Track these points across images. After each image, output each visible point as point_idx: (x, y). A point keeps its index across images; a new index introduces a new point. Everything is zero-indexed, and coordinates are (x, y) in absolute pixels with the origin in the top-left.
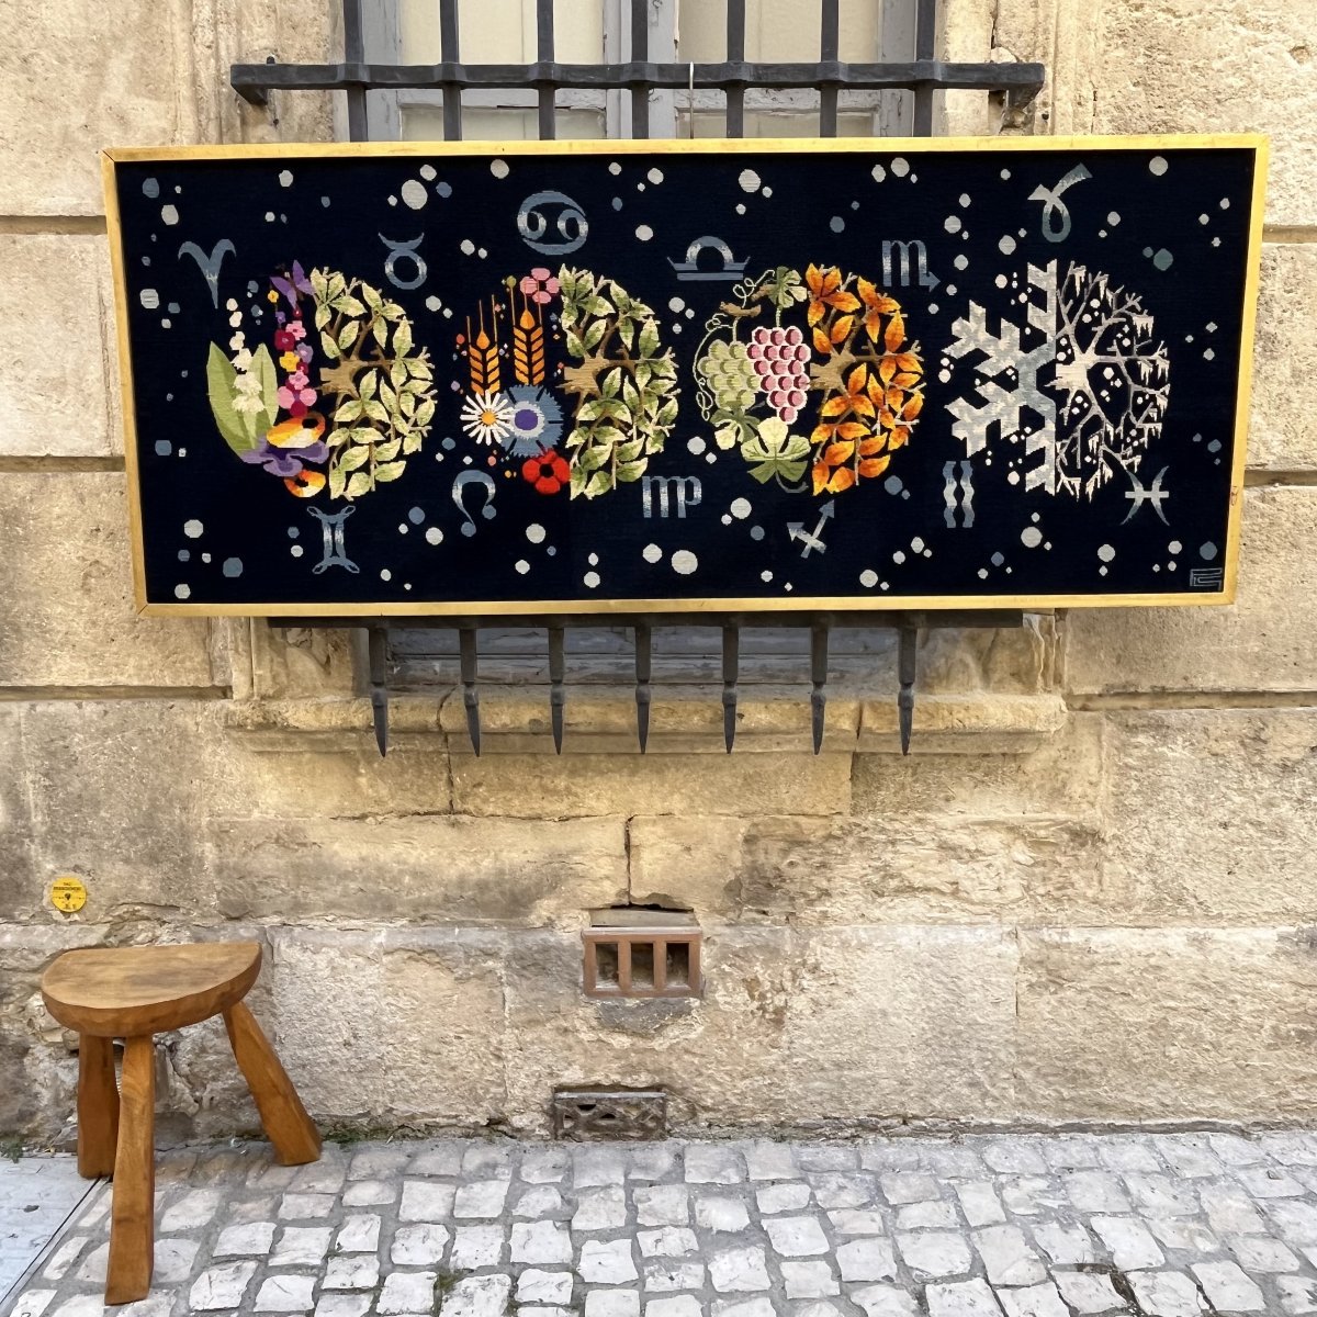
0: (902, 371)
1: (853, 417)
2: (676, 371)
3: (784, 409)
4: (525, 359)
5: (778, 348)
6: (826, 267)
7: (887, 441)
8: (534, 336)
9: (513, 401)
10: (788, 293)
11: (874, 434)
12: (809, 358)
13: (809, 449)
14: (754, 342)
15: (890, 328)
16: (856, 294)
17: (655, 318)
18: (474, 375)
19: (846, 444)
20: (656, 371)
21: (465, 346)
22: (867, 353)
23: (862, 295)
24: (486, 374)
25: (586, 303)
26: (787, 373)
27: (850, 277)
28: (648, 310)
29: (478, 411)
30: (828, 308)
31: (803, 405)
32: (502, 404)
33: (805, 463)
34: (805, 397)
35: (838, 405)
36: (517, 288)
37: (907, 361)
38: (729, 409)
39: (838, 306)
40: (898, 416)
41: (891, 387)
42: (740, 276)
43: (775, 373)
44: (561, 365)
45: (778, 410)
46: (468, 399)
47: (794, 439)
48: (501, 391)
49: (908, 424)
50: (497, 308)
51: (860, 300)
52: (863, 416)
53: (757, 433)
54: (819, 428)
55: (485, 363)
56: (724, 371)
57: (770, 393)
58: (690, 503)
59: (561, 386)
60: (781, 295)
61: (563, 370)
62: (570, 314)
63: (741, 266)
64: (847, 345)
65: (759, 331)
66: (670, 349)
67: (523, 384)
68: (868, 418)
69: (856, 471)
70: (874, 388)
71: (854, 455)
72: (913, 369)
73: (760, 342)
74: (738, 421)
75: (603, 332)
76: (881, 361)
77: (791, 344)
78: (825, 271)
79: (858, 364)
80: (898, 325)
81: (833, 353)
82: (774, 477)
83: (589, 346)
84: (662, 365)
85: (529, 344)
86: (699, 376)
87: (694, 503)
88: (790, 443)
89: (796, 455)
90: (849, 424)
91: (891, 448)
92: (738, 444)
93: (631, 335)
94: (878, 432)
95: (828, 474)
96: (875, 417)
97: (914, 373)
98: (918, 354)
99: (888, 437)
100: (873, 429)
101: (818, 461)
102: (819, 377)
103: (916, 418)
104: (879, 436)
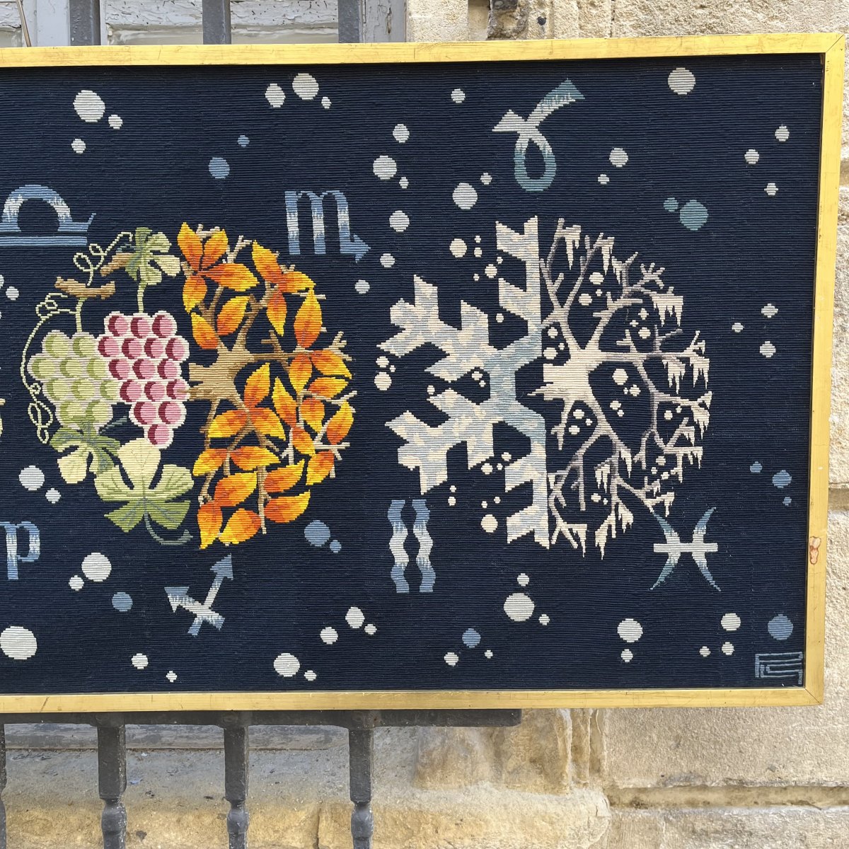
0: (321, 375)
1: (252, 439)
3: (155, 427)
5: (143, 342)
6: (206, 228)
7: (305, 472)
10: (153, 263)
11: (284, 462)
12: (186, 355)
13: (191, 484)
14: (108, 333)
15: (301, 314)
16: (251, 266)
19: (244, 477)
22: (270, 349)
23: (259, 268)
26: (156, 377)
27: (241, 244)
30: (212, 285)
31: (180, 422)
33: (187, 504)
34: (184, 411)
35: (231, 423)
37: (327, 360)
38: (76, 427)
39: (224, 282)
40: (319, 437)
41: (305, 397)
42: (82, 241)
43: (140, 377)
45: (146, 428)
47: (169, 469)
49: (334, 448)
51: (257, 274)
52: (268, 437)
53: (117, 461)
54: (205, 455)
56: (66, 374)
57: (134, 405)
58: (25, 559)
60: (143, 267)
63: (83, 227)
64: (241, 337)
65: (115, 318)
68: (275, 440)
69: (262, 515)
70: (282, 398)
71: (256, 491)
72: (337, 372)
73: (116, 334)
74: (89, 443)
76: (290, 360)
77: (161, 336)
78: (204, 234)
79: (258, 365)
80: (312, 309)
81: (222, 349)
82: (143, 521)
86: (31, 380)
87: (29, 559)
88: (165, 476)
89: (173, 493)
90: (247, 449)
91: (310, 481)
92: (91, 477)
94: (291, 460)
95: (220, 518)
96: (285, 440)
97: (338, 377)
98: (343, 350)
99: (306, 466)
100: (283, 455)
101: (205, 501)
102: (202, 382)
103: (344, 440)
104: (292, 466)
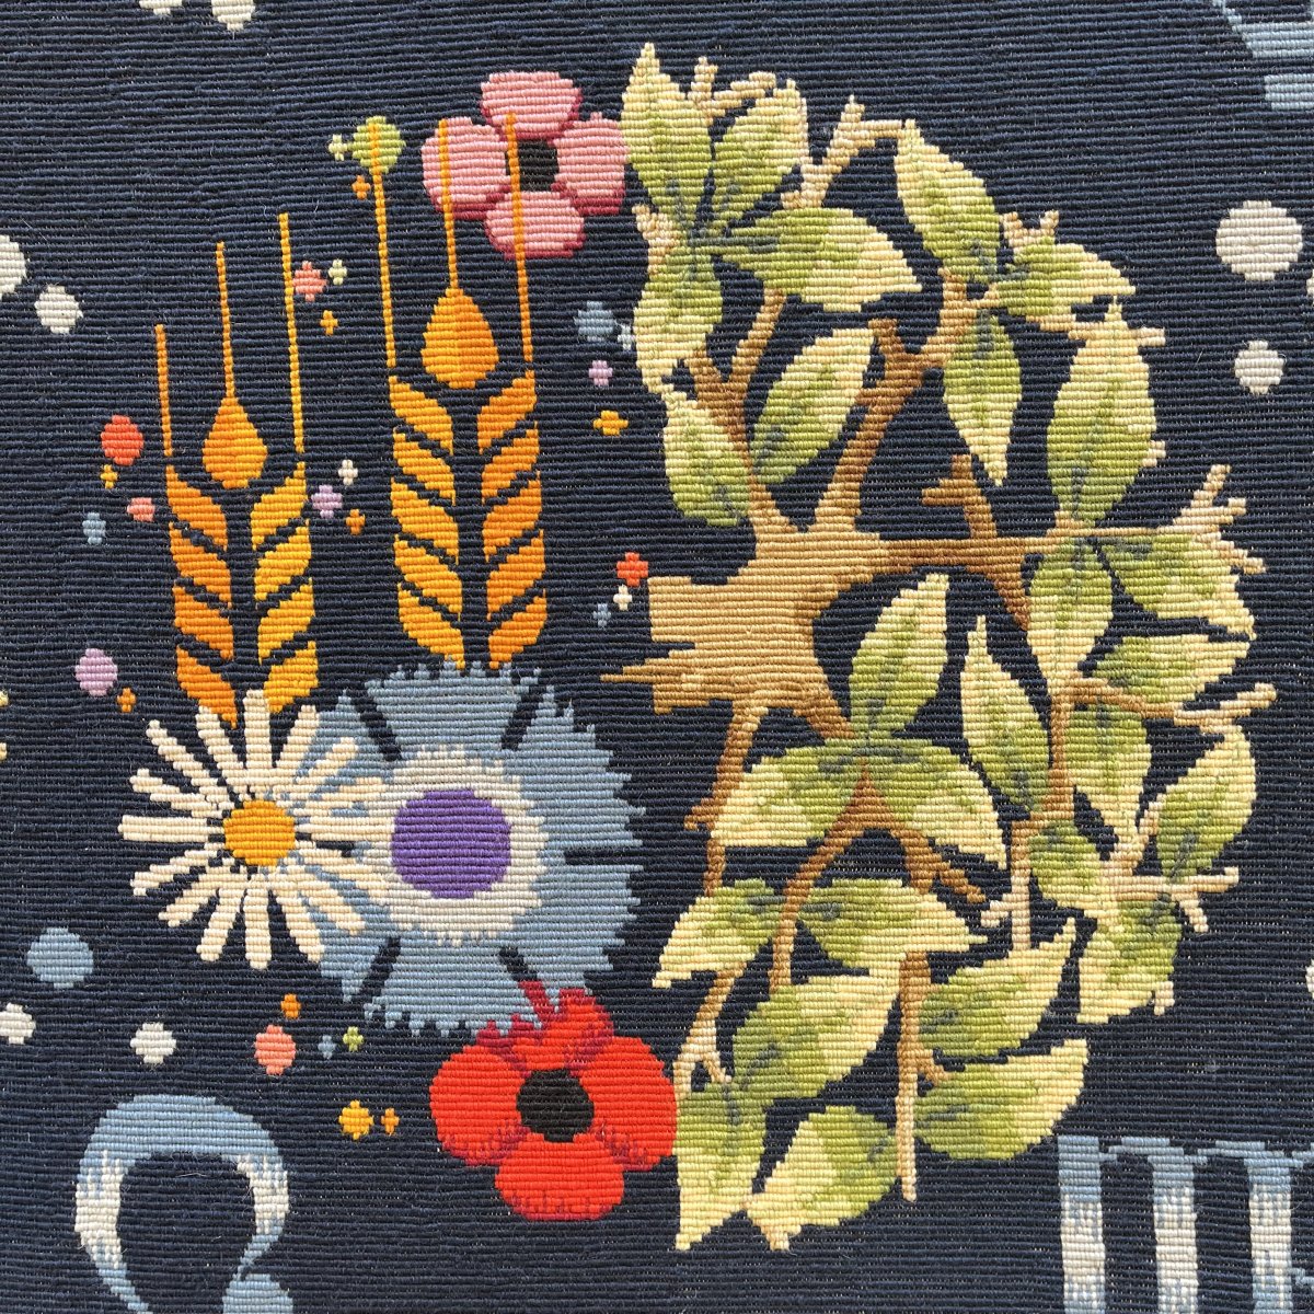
2: (1249, 589)
4: (447, 534)
8: (492, 422)
9: (390, 750)
17: (1136, 314)
18: (190, 616)
20: (1138, 589)
21: (145, 476)
24: (246, 614)
25: (763, 245)
28: (1102, 277)
29: (209, 799)
32: (329, 765)
36: (406, 178)
44: (632, 565)
46: (158, 735)
48: (323, 699)
50: (302, 283)
55: (241, 556)
59: (632, 673)
61: (640, 593)
62: (681, 302)
66: (1217, 475)
67: (435, 663)
75: (852, 390)
83: (782, 468)
84: (1172, 561)
85: (468, 460)
93: (1003, 403)
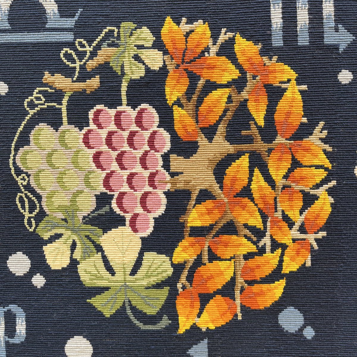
0: (300, 165)
1: (230, 228)
3: (136, 216)
5: (126, 134)
6: (190, 21)
7: (281, 261)
10: (137, 58)
11: (262, 251)
12: (168, 147)
13: (170, 271)
14: (92, 126)
15: (282, 105)
16: (233, 58)
19: (222, 265)
22: (250, 140)
23: (241, 59)
26: (138, 169)
27: (223, 37)
30: (194, 78)
31: (161, 211)
33: (165, 291)
34: (164, 201)
35: (209, 212)
37: (307, 150)
38: (61, 216)
39: (205, 76)
40: (296, 226)
41: (284, 187)
42: (69, 37)
43: (123, 168)
45: (128, 217)
47: (149, 256)
49: (311, 238)
51: (239, 66)
52: (246, 226)
53: (99, 248)
54: (184, 243)
56: (52, 165)
57: (116, 194)
58: (12, 341)
60: (128, 61)
63: (70, 23)
64: (222, 129)
65: (99, 112)
68: (253, 229)
69: (238, 302)
70: (260, 188)
71: (233, 280)
72: (316, 162)
73: (100, 126)
74: (73, 231)
76: (270, 151)
77: (143, 129)
78: (188, 27)
79: (238, 155)
80: (293, 99)
81: (202, 140)
82: (123, 307)
86: (19, 172)
87: (16, 340)
88: (145, 263)
89: (153, 280)
90: (225, 237)
91: (286, 270)
92: (74, 263)
94: (268, 248)
95: (198, 304)
96: (262, 229)
97: (318, 167)
98: (324, 140)
99: (282, 255)
100: (261, 244)
101: (184, 288)
102: (182, 173)
103: (321, 230)
104: (268, 254)
